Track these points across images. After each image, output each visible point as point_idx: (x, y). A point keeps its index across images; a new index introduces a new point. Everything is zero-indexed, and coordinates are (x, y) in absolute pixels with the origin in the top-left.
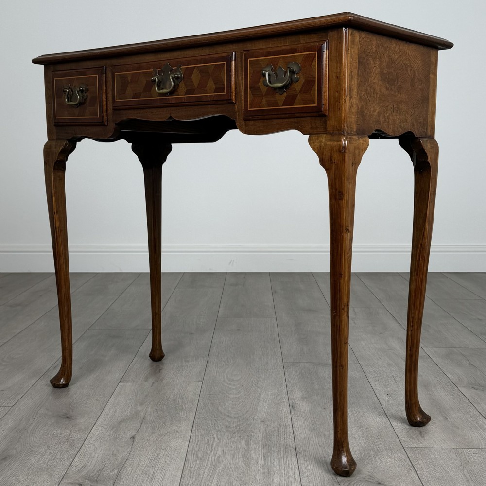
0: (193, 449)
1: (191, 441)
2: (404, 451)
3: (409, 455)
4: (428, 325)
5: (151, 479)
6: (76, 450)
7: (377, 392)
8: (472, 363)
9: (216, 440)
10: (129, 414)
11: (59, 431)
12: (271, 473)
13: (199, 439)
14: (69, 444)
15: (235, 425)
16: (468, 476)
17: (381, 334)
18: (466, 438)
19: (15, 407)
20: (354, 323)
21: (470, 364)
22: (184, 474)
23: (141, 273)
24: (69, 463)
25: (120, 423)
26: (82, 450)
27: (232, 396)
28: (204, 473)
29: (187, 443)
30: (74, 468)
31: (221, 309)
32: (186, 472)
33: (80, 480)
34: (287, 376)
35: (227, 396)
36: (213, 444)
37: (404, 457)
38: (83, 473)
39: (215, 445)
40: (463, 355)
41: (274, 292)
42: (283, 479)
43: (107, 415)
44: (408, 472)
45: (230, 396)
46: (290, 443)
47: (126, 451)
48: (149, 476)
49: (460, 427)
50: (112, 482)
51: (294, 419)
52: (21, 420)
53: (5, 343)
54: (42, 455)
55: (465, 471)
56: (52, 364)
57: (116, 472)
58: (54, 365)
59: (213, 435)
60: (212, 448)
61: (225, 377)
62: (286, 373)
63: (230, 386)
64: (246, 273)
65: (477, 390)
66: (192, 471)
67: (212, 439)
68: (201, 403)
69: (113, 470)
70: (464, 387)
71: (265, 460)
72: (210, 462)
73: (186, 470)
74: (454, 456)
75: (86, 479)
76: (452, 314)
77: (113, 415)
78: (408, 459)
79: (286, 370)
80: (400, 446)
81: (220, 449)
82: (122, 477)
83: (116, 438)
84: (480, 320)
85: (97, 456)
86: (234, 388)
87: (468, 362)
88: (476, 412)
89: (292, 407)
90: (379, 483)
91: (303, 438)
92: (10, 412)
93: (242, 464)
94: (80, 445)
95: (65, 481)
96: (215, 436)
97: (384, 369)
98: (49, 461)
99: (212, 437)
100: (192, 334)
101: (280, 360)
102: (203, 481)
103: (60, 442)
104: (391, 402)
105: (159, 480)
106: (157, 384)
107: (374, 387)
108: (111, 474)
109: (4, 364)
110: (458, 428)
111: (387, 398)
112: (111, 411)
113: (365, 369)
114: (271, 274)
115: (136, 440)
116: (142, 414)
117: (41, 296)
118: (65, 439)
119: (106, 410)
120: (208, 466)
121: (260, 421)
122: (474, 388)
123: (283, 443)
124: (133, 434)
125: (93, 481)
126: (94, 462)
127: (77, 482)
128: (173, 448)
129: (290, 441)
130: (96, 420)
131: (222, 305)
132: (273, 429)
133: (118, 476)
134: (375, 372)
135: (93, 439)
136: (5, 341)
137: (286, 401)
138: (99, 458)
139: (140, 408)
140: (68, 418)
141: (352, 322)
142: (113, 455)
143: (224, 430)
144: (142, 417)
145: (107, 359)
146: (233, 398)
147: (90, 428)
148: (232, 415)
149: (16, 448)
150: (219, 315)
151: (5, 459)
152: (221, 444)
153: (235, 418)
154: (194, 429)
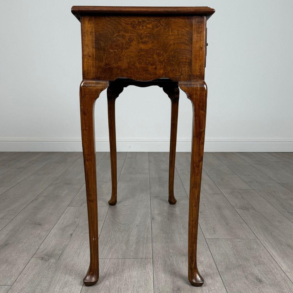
0: (101, 240)
1: (100, 236)
2: (205, 241)
3: (207, 242)
4: (224, 178)
6: (42, 241)
8: (243, 197)
9: (113, 235)
10: (71, 222)
11: (35, 231)
12: (139, 252)
13: (105, 235)
14: (39, 238)
15: (123, 228)
16: (235, 253)
18: (236, 234)
19: (14, 219)
21: (242, 197)
24: (38, 247)
25: (66, 227)
26: (45, 241)
27: (124, 213)
28: (105, 252)
30: (40, 250)
31: (123, 170)
33: (42, 255)
34: (152, 203)
35: (121, 213)
36: (111, 238)
37: (205, 243)
38: (44, 252)
39: (112, 238)
40: (239, 193)
41: (150, 162)
42: (144, 255)
43: (60, 223)
44: (206, 251)
46: (150, 237)
47: (67, 241)
48: (77, 254)
49: (234, 228)
50: (58, 257)
51: (152, 225)
52: (16, 226)
53: (12, 187)
54: (25, 243)
55: (234, 250)
56: (35, 198)
57: (61, 251)
58: (36, 198)
59: (112, 233)
61: (121, 204)
62: (151, 202)
63: (123, 208)
64: (137, 152)
65: (244, 210)
68: (107, 217)
70: (238, 208)
71: (136, 245)
72: (108, 247)
74: (229, 243)
75: (45, 255)
76: (236, 173)
77: (63, 223)
78: (207, 245)
79: (151, 201)
80: (204, 238)
81: (114, 240)
82: (64, 254)
83: (63, 235)
84: (249, 175)
85: (52, 244)
86: (125, 209)
87: (241, 196)
88: (243, 221)
89: (153, 219)
91: (156, 234)
92: (11, 221)
93: (124, 247)
94: (45, 238)
95: (35, 256)
96: (113, 233)
98: (28, 246)
99: (111, 234)
100: (107, 182)
101: (149, 196)
102: (104, 256)
103: (34, 237)
104: (201, 216)
105: (82, 255)
108: (59, 252)
110: (233, 229)
112: (62, 221)
114: (149, 153)
115: (73, 235)
116: (77, 223)
117: (34, 163)
118: (37, 235)
119: (60, 220)
120: (107, 249)
121: (135, 226)
122: (243, 209)
123: (146, 237)
124: (72, 232)
125: (49, 256)
126: (50, 247)
127: (41, 257)
129: (150, 235)
130: (54, 225)
131: (123, 168)
132: (142, 230)
133: (62, 254)
135: (52, 235)
136: (13, 186)
137: (150, 216)
138: (53, 245)
139: (76, 220)
140: (40, 225)
141: (187, 176)
142: (60, 243)
143: (117, 231)
144: (77, 224)
145: (63, 195)
146: (123, 214)
147: (50, 230)
148: (122, 223)
149: (12, 240)
150: (121, 173)
151: (6, 245)
152: (115, 238)
153: (123, 224)
154: (103, 230)
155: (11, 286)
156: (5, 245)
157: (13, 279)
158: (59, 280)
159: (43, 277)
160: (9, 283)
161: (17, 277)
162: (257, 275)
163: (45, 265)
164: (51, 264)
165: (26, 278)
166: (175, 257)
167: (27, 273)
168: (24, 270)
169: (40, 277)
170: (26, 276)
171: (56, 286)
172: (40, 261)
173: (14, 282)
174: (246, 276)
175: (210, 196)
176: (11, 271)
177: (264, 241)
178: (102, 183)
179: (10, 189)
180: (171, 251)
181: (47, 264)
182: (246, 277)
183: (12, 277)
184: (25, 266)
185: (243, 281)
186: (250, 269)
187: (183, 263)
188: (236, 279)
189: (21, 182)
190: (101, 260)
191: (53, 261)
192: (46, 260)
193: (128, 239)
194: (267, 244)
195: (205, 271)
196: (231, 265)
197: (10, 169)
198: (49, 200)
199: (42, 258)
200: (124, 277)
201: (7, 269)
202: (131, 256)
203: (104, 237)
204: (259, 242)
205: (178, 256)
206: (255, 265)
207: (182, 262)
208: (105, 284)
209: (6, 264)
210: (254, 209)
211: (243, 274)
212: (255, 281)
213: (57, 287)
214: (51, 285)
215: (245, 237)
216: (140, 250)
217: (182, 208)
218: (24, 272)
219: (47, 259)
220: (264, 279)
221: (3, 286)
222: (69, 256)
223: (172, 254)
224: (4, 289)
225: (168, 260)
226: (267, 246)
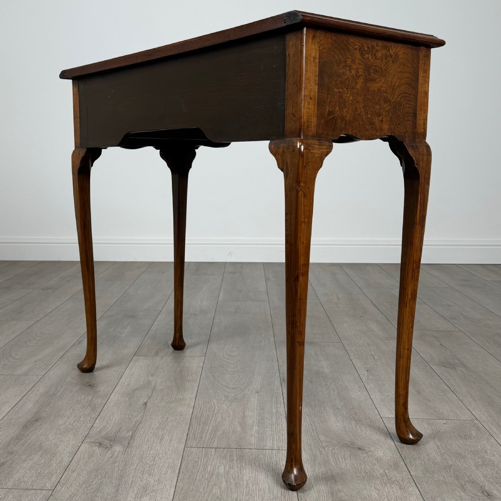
0: (197, 414)
1: (195, 408)
2: (381, 421)
3: (386, 425)
5: (161, 440)
6: (97, 414)
7: (357, 368)
9: (216, 407)
10: (142, 383)
11: (82, 398)
12: (265, 437)
13: (202, 406)
14: (91, 408)
15: (233, 395)
16: (438, 444)
17: (361, 317)
18: (437, 410)
19: (46, 375)
20: (338, 307)
21: (441, 345)
22: (189, 437)
23: (153, 262)
24: (91, 425)
25: (134, 391)
26: (102, 413)
27: (231, 369)
28: (206, 436)
29: (191, 410)
30: (95, 429)
31: (221, 294)
32: (191, 435)
33: (100, 439)
35: (226, 370)
36: (214, 411)
37: (382, 426)
38: (103, 434)
40: (435, 337)
41: (267, 280)
42: (275, 443)
43: (123, 384)
44: (386, 440)
45: (229, 369)
46: (281, 412)
47: (140, 416)
48: (158, 438)
49: (432, 400)
50: (127, 442)
52: (51, 388)
53: (38, 321)
54: (68, 418)
55: (436, 439)
56: (77, 339)
57: (131, 433)
58: (79, 340)
60: (213, 414)
61: (224, 353)
62: (278, 350)
63: (229, 361)
64: (242, 263)
65: (447, 367)
66: (196, 434)
67: (213, 407)
68: (204, 375)
69: (128, 431)
70: (435, 365)
71: (259, 427)
72: (211, 427)
73: (191, 433)
74: (426, 426)
75: (105, 439)
76: (425, 301)
77: (128, 384)
78: (385, 428)
79: (277, 347)
80: (379, 417)
81: (219, 415)
82: (136, 438)
83: (131, 404)
84: (450, 306)
85: (114, 419)
86: (232, 362)
87: (439, 343)
88: (446, 388)
89: (283, 381)
90: (360, 449)
92: (42, 380)
93: (239, 429)
94: (100, 409)
95: (87, 440)
96: (216, 404)
97: (364, 348)
98: (73, 423)
99: (213, 404)
100: (196, 315)
101: (272, 339)
102: (205, 443)
103: (84, 406)
104: (370, 377)
105: (167, 440)
106: (166, 358)
107: (355, 365)
108: (126, 435)
109: (37, 338)
110: (430, 401)
111: (366, 373)
112: (127, 380)
113: (347, 348)
114: (263, 263)
115: (148, 405)
116: (153, 383)
117: (69, 281)
118: (87, 404)
119: (123, 379)
120: (210, 430)
121: (254, 391)
122: (445, 366)
123: (274, 411)
124: (146, 401)
125: (112, 441)
126: (111, 425)
127: (97, 441)
128: (179, 414)
129: (281, 409)
130: (114, 388)
131: (222, 290)
132: (266, 399)
133: (132, 437)
134: (356, 350)
135: (112, 404)
136: (38, 319)
137: (278, 374)
138: (116, 422)
139: (151, 378)
140: (90, 386)
141: (336, 306)
142: (128, 418)
143: (223, 399)
144: (154, 386)
145: (123, 335)
146: (231, 371)
147: (109, 395)
148: (230, 386)
149: (46, 411)
150: (220, 298)
151: (37, 420)
152: (220, 411)
153: (233, 388)
154: (197, 398)
155: (51, 491)
156: (34, 421)
157: (54, 479)
158: (132, 483)
159: (104, 477)
160: (48, 486)
161: (61, 476)
162: (481, 484)
163: (106, 456)
164: (116, 454)
165: (75, 479)
166: (331, 448)
167: (77, 469)
168: (71, 463)
169: (99, 476)
170: (75, 474)
171: (128, 494)
172: (98, 449)
173: (55, 484)
174: (462, 486)
175: (383, 341)
176: (50, 466)
177: (490, 424)
178: (188, 315)
179: (34, 324)
180: (322, 438)
181: (109, 454)
182: (463, 488)
183: (52, 475)
184: (71, 458)
185: (458, 494)
186: (468, 474)
187: (345, 459)
188: (445, 489)
189: (50, 312)
190: (201, 449)
191: (118, 448)
192: (106, 448)
193: (244, 415)
194: (495, 430)
195: (386, 475)
196: (433, 465)
197: (31, 290)
198: (101, 343)
199: (100, 444)
200: (243, 481)
201: (42, 462)
202: (251, 444)
203: (201, 409)
204: (480, 425)
205: (336, 448)
206: (477, 466)
207: (344, 457)
208: (213, 493)
209: (39, 453)
210: (465, 366)
211: (456, 482)
212: (480, 495)
213: (130, 495)
214: (120, 492)
215: (454, 416)
216: (268, 435)
217: (333, 362)
218: (71, 467)
219: (109, 446)
220: (495, 492)
221: (39, 491)
222: (146, 441)
223: (324, 444)
224: (41, 496)
225: (318, 454)
226: (495, 433)
